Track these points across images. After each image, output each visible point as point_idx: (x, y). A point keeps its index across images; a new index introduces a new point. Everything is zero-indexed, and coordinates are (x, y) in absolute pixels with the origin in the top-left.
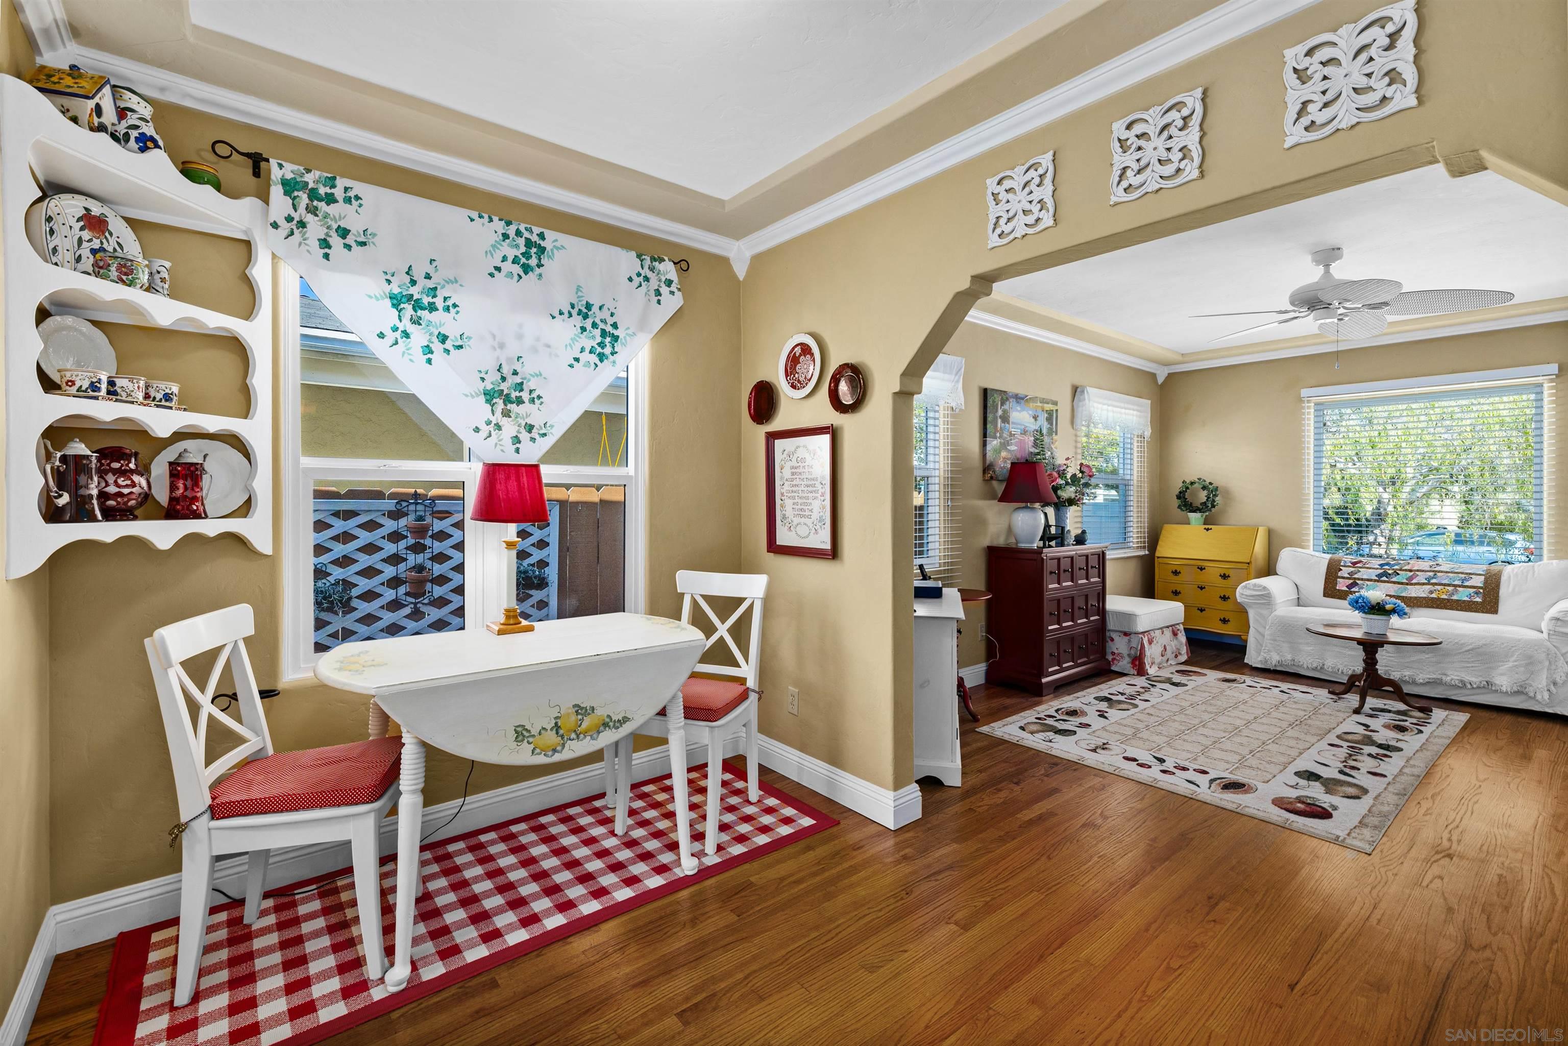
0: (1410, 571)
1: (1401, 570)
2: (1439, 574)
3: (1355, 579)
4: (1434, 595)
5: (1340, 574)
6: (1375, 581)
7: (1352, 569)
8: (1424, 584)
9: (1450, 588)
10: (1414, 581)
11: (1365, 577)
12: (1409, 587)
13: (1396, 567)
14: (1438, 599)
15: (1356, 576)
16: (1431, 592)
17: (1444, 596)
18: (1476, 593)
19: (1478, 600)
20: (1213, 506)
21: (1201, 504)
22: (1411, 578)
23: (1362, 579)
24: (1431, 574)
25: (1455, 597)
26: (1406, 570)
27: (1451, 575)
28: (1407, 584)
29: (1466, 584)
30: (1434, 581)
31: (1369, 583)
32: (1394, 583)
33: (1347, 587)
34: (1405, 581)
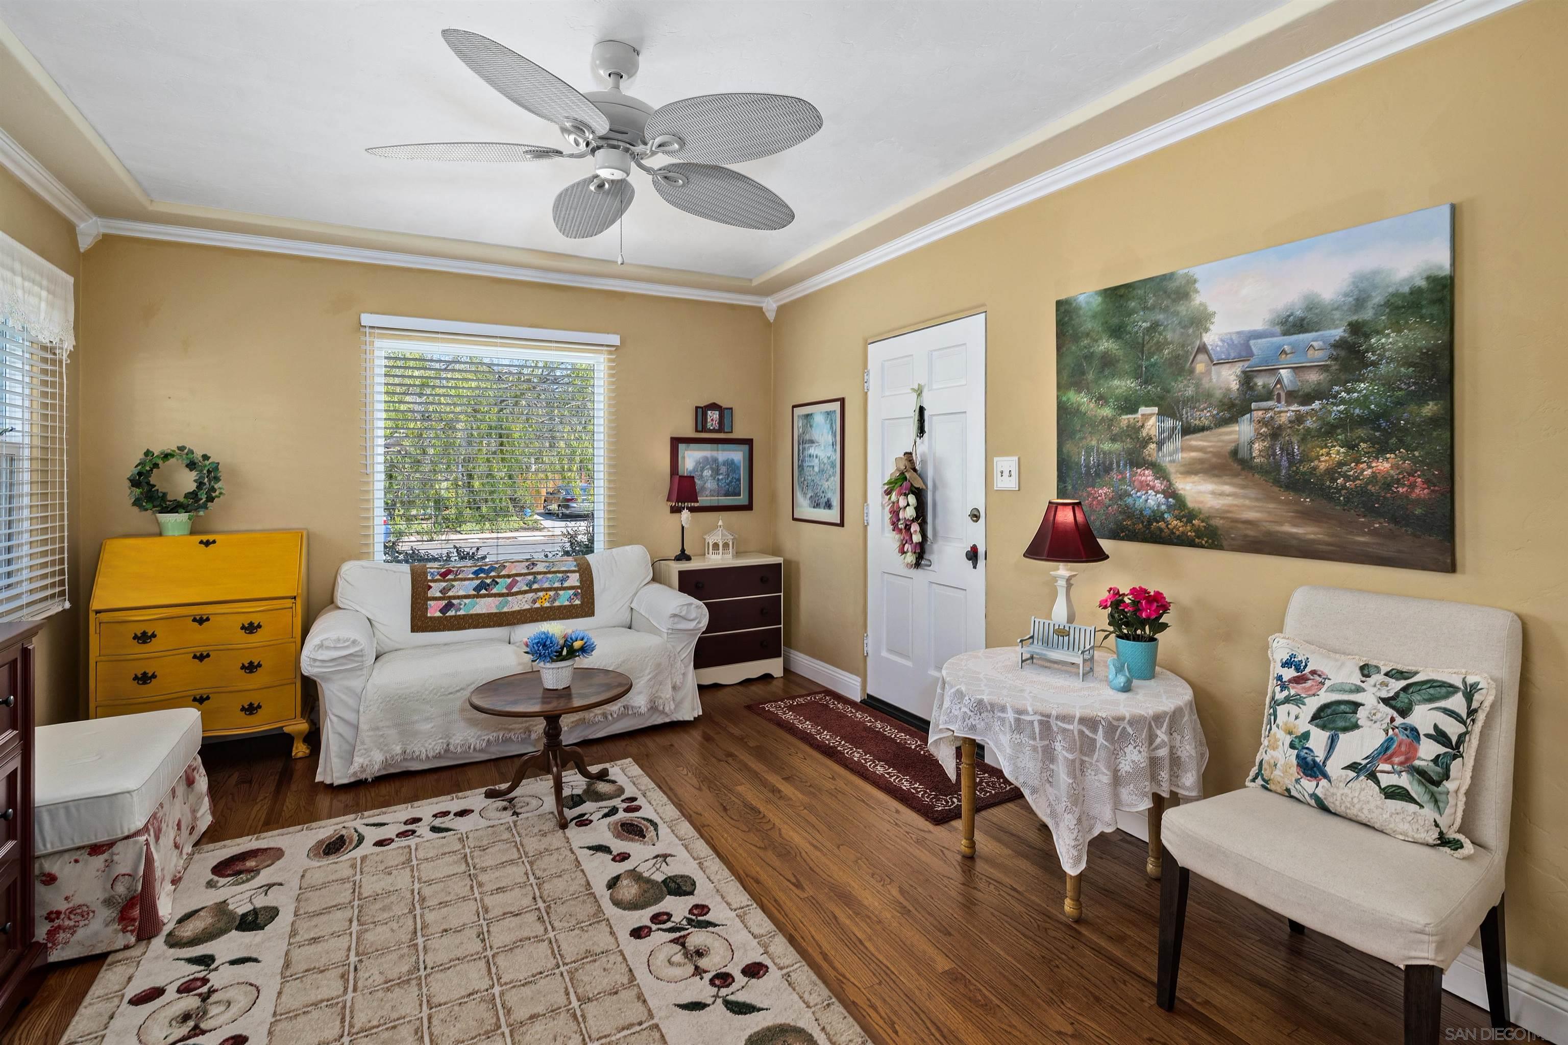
0: (509, 576)
1: (499, 577)
2: (539, 577)
3: (450, 598)
4: (537, 605)
5: (430, 594)
6: (474, 596)
7: (444, 584)
8: (525, 592)
9: (552, 593)
10: (515, 590)
11: (461, 593)
12: (510, 598)
13: (493, 574)
14: (542, 608)
15: (450, 594)
16: (534, 602)
17: (547, 604)
18: (575, 595)
19: (578, 602)
20: (211, 499)
21: (187, 496)
22: (510, 587)
23: (458, 597)
24: (530, 577)
25: (557, 604)
26: (504, 576)
27: (550, 576)
28: (508, 595)
29: (566, 584)
30: (535, 586)
31: (467, 601)
32: (495, 595)
33: (441, 611)
34: (505, 591)
